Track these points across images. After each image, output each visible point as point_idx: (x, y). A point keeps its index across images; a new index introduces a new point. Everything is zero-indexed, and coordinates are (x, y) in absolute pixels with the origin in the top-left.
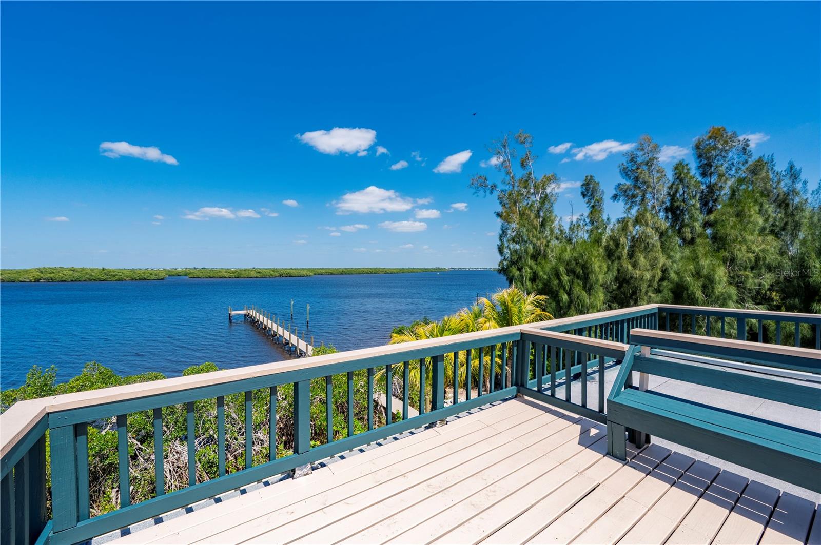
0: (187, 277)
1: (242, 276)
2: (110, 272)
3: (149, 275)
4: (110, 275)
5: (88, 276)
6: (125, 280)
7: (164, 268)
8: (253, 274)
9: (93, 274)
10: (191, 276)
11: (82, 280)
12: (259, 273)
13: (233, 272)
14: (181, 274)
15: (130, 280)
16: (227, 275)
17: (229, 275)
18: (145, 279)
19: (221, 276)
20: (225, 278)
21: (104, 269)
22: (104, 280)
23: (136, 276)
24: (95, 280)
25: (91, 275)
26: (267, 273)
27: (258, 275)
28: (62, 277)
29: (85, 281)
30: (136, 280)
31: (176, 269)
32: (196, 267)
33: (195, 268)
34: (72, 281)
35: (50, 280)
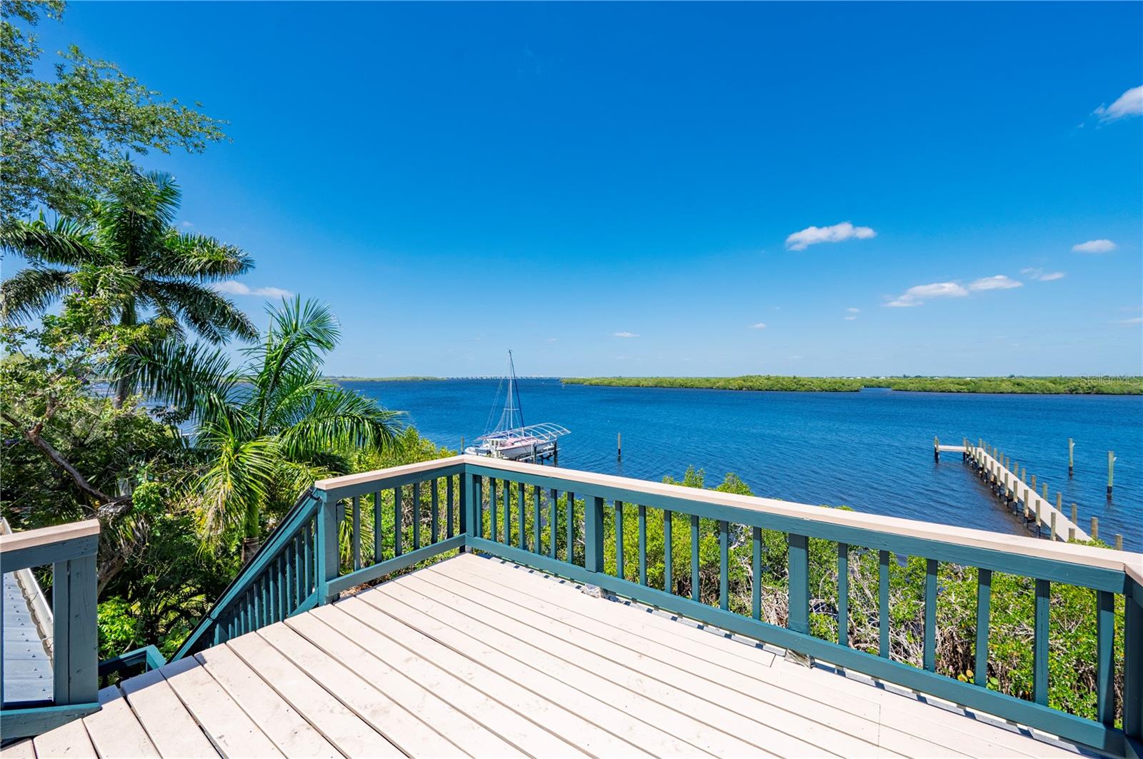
0: (890, 390)
1: (982, 390)
3: (841, 385)
4: (800, 385)
6: (815, 391)
7: (863, 376)
8: (1005, 387)
9: (784, 383)
10: (896, 387)
11: (775, 389)
12: (1018, 384)
13: (966, 384)
14: (883, 385)
16: (954, 388)
17: (958, 387)
18: (835, 390)
19: (944, 389)
20: (951, 392)
21: (795, 378)
22: (794, 390)
23: (825, 386)
24: (786, 390)
26: (1036, 385)
27: (1016, 389)
28: (759, 386)
29: (777, 390)
30: (826, 391)
31: (878, 378)
32: (907, 375)
33: (905, 377)
34: (767, 390)
35: (750, 388)
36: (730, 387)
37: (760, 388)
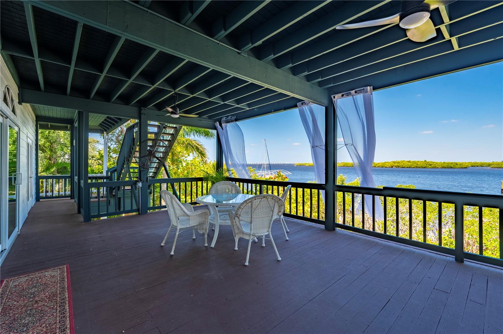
2: (429, 163)
4: (428, 165)
5: (416, 165)
6: (438, 168)
11: (412, 167)
15: (441, 168)
18: (451, 168)
21: (425, 161)
22: (424, 167)
24: (419, 167)
25: (417, 164)
29: (414, 167)
30: (445, 168)
34: (407, 167)
35: (398, 167)
36: (386, 166)
37: (403, 166)
